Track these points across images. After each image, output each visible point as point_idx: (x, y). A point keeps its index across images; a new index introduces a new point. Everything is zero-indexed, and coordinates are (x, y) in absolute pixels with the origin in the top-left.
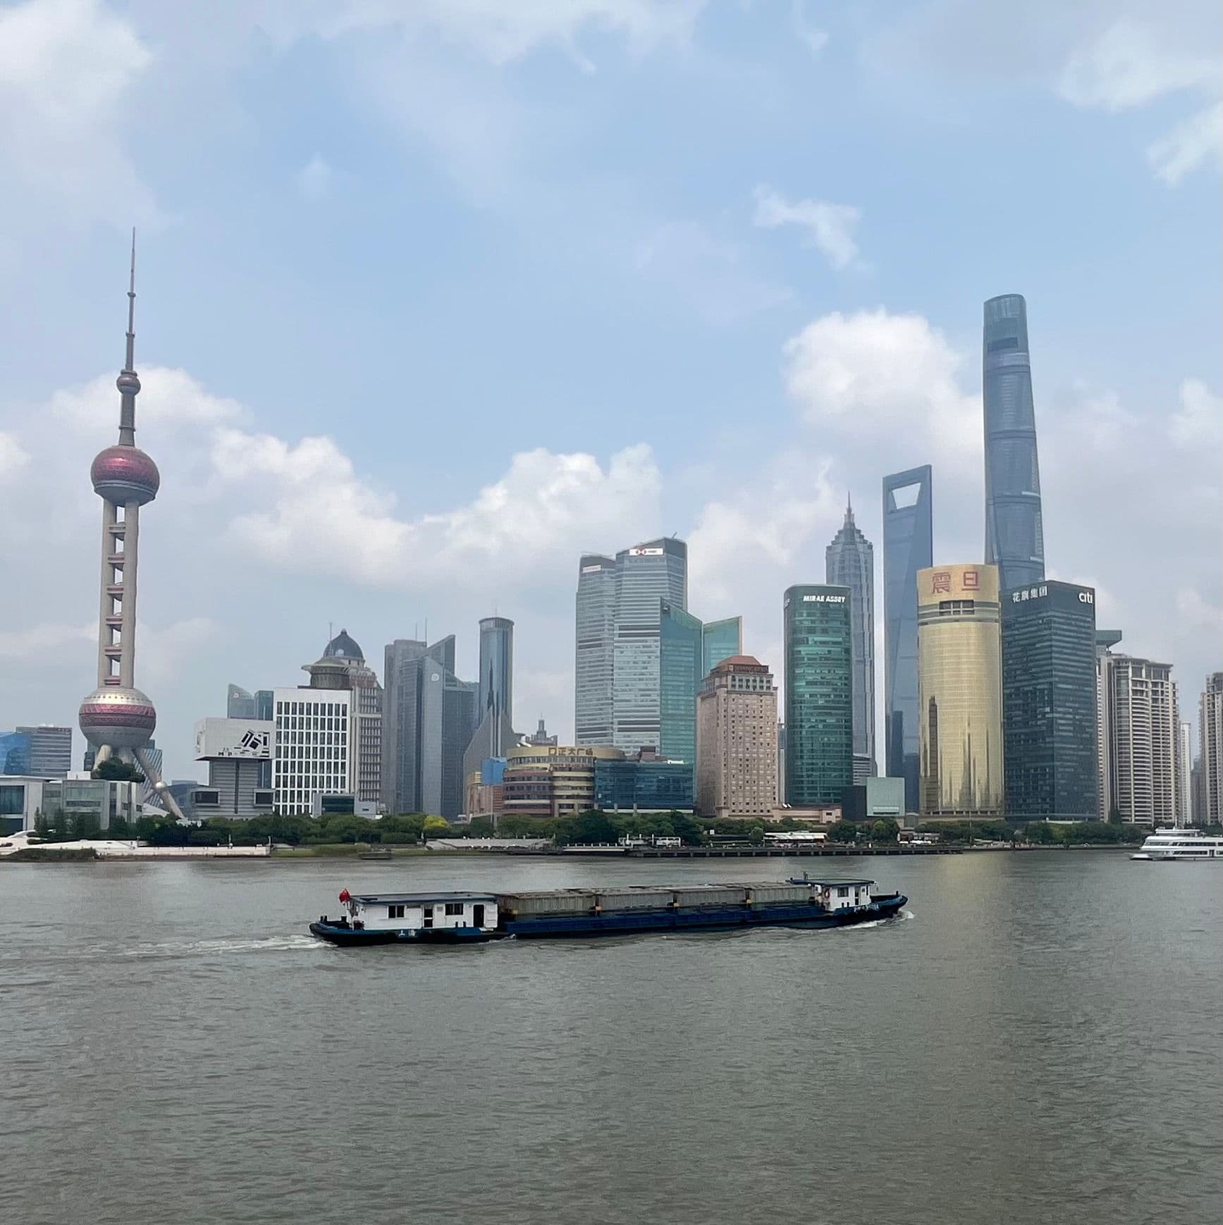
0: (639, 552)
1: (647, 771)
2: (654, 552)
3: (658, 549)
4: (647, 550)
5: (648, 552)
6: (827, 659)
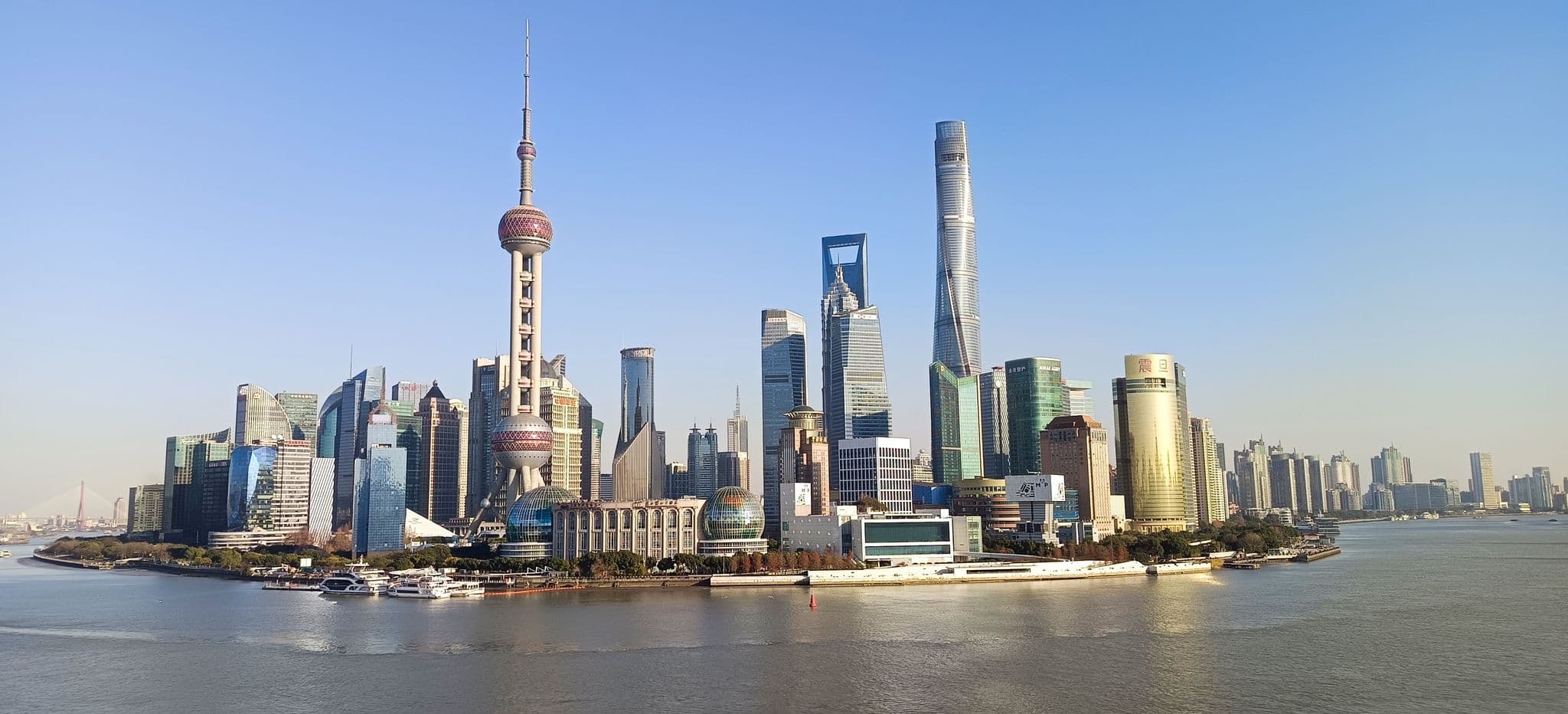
0: (863, 317)
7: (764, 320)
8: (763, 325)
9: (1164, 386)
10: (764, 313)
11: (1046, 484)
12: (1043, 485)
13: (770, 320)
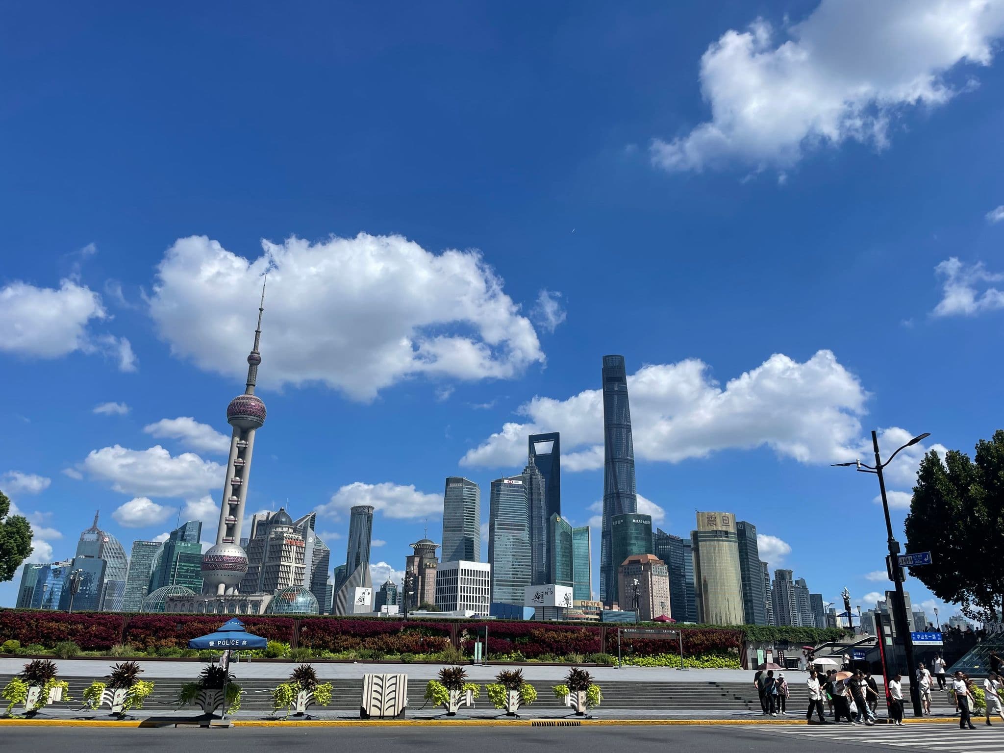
0: (511, 482)
1: (622, 616)
2: (517, 482)
3: (519, 481)
4: (514, 481)
5: (514, 482)
6: (639, 554)
7: (447, 484)
8: (446, 488)
9: (727, 537)
10: (448, 479)
11: (552, 593)
12: (549, 593)
13: (451, 485)
